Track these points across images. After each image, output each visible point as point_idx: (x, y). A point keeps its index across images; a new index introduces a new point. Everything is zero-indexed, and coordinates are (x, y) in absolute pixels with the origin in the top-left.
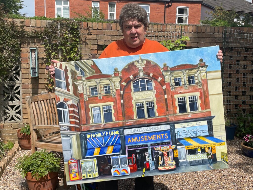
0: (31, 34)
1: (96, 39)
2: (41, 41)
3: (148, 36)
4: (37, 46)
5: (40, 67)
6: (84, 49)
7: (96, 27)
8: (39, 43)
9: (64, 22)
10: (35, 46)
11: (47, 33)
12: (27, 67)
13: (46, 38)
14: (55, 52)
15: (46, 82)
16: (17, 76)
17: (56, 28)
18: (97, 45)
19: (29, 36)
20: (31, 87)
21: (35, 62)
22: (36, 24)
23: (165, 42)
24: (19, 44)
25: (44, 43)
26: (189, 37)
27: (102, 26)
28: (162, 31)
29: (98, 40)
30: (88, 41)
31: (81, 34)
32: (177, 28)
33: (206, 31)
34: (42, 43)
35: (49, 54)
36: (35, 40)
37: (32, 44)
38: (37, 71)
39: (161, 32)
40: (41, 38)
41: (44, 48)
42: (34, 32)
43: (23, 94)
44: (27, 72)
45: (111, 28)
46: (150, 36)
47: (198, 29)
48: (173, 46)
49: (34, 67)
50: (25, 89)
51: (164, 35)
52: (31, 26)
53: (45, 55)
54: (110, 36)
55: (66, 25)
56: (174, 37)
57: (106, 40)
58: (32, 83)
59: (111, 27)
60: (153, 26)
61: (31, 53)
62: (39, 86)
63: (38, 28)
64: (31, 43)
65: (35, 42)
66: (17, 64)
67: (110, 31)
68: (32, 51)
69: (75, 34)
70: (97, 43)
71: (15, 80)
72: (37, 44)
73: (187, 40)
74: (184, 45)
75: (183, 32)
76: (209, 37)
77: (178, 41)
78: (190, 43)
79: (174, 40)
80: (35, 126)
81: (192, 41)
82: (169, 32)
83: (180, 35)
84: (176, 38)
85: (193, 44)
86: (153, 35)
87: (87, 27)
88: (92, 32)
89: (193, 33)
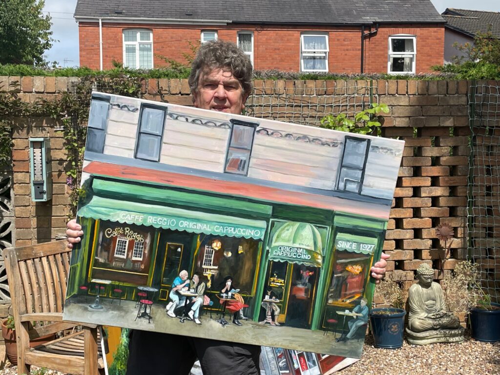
0: (34, 108)
2: (57, 123)
3: (295, 104)
4: (49, 135)
5: (55, 179)
8: (52, 127)
9: (107, 80)
10: (43, 135)
11: (68, 105)
12: (26, 180)
13: (66, 116)
15: (67, 212)
16: (5, 201)
17: (88, 93)
19: (29, 112)
20: (36, 223)
21: (42, 170)
22: (45, 87)
23: (331, 118)
24: (9, 132)
25: (64, 128)
26: (389, 106)
28: (325, 94)
32: (360, 86)
33: (427, 91)
34: (58, 128)
35: (74, 151)
36: (44, 121)
37: (38, 130)
38: (45, 189)
39: (325, 96)
40: (55, 116)
41: (62, 138)
42: (42, 103)
43: (17, 240)
44: (26, 191)
46: (300, 106)
47: (409, 87)
48: (351, 125)
49: (39, 180)
50: (22, 229)
51: (332, 103)
52: (34, 91)
53: (65, 154)
55: (112, 86)
56: (354, 106)
58: (37, 216)
60: (305, 83)
61: (32, 148)
62: (52, 222)
63: (49, 95)
64: (35, 127)
65: (44, 125)
66: (6, 173)
68: (35, 144)
71: (2, 208)
72: (47, 129)
73: (385, 113)
74: (377, 124)
75: (374, 96)
76: (437, 105)
77: (364, 116)
78: (391, 119)
79: (354, 113)
80: (24, 315)
81: (396, 115)
82: (343, 96)
83: (367, 101)
84: (359, 107)
85: (399, 122)
86: (306, 102)
87: (156, 90)
88: (168, 100)
89: (399, 96)
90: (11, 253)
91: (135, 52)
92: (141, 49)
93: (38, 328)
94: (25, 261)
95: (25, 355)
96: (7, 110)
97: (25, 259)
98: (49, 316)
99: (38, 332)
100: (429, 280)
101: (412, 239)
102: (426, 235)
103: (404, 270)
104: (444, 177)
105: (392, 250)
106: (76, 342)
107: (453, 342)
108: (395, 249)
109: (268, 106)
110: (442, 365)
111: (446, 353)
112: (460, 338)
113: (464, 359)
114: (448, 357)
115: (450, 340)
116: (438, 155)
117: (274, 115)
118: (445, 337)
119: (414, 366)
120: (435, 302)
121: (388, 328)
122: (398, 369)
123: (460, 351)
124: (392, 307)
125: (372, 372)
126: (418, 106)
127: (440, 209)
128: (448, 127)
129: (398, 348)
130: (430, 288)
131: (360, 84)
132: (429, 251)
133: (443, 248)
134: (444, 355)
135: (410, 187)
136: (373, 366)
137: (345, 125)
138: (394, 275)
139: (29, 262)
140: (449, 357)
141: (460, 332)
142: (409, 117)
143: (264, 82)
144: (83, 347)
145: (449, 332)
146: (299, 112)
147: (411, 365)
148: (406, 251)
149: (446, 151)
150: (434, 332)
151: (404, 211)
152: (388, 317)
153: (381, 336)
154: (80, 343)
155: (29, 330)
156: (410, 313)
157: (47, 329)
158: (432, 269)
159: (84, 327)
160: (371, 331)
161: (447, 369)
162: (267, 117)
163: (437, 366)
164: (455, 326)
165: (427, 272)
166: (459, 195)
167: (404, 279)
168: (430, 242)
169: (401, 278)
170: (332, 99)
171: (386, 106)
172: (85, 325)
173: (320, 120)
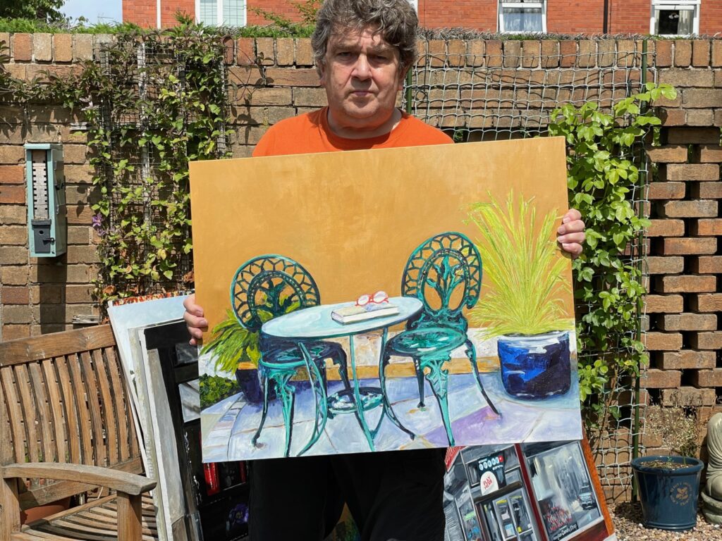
0: (34, 89)
1: (291, 105)
2: (75, 116)
3: (502, 85)
4: (60, 138)
5: (72, 217)
6: (240, 144)
7: (287, 56)
8: (65, 124)
9: (163, 40)
10: (50, 138)
11: (94, 84)
12: (20, 218)
13: (91, 104)
14: (126, 161)
15: (93, 276)
17: (130, 63)
19: (25, 98)
20: (37, 296)
21: (47, 201)
22: (53, 52)
23: (570, 110)
25: (87, 126)
26: (676, 87)
28: (559, 65)
29: (299, 109)
30: (256, 114)
31: (231, 85)
32: (622, 51)
34: (77, 125)
35: (104, 168)
36: (53, 113)
37: (41, 130)
38: (53, 235)
39: (558, 69)
40: (71, 105)
41: (84, 144)
42: (47, 80)
43: (5, 324)
44: (20, 238)
46: (512, 88)
47: (713, 53)
48: (606, 124)
49: (43, 218)
50: (14, 306)
51: (571, 83)
52: (33, 59)
53: (90, 173)
55: (172, 51)
56: (611, 88)
58: (41, 282)
60: (522, 46)
61: (31, 162)
62: (67, 293)
63: (60, 66)
64: (36, 123)
65: (53, 120)
68: (35, 155)
69: (204, 87)
72: (57, 127)
73: (667, 100)
74: (655, 121)
75: (648, 68)
77: (630, 106)
78: (680, 111)
79: (611, 101)
80: (11, 466)
81: (689, 105)
82: (590, 69)
83: (636, 79)
84: (620, 90)
85: (694, 117)
86: (523, 81)
87: (252, 58)
88: (273, 77)
89: (694, 69)
91: (216, 2)
93: (38, 491)
94: (13, 366)
95: (11, 538)
97: (12, 363)
98: (55, 470)
99: (36, 496)
101: (713, 331)
103: (698, 387)
105: (677, 351)
106: (105, 515)
108: (683, 348)
109: (454, 88)
117: (464, 104)
121: (671, 494)
124: (674, 454)
129: (688, 530)
131: (623, 47)
135: (712, 236)
137: (596, 122)
138: (679, 396)
139: (20, 369)
142: (713, 108)
143: (447, 43)
144: (116, 524)
146: (510, 99)
148: (702, 352)
151: (701, 281)
152: (670, 474)
153: (656, 507)
154: (112, 517)
155: (19, 493)
156: (709, 466)
157: (52, 491)
159: (120, 493)
160: (636, 496)
162: (451, 107)
167: (698, 403)
169: (691, 401)
170: (570, 76)
171: (671, 87)
172: (120, 490)
173: (548, 114)
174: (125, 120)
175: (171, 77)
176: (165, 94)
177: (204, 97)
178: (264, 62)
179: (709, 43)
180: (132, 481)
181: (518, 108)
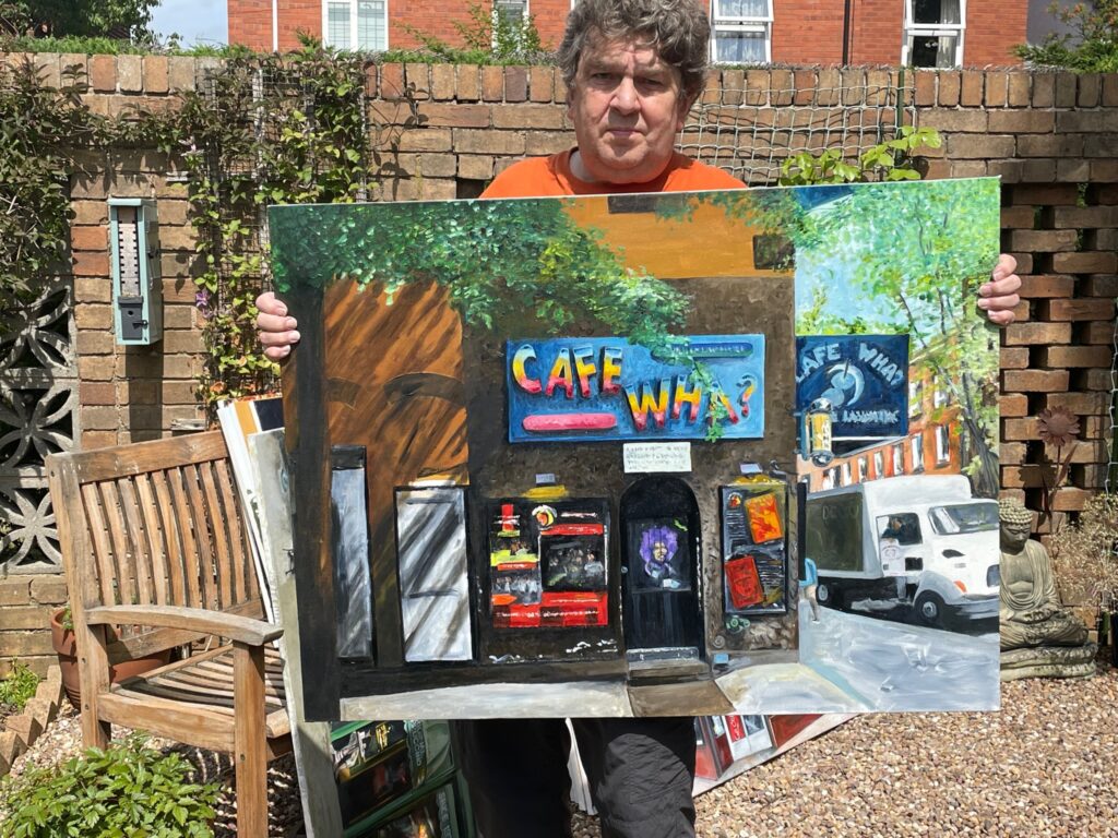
0: (119, 128)
1: (451, 152)
2: (173, 164)
3: (720, 127)
4: (153, 191)
5: (169, 294)
7: (446, 86)
8: (161, 174)
9: (286, 64)
10: (140, 191)
11: (197, 122)
12: (103, 294)
13: (194, 147)
14: (239, 222)
15: (197, 369)
16: (59, 345)
17: (243, 95)
18: (456, 178)
19: (108, 139)
20: (126, 394)
21: (138, 273)
22: (144, 79)
23: (807, 161)
24: (61, 183)
25: (188, 176)
26: (940, 132)
27: (482, 81)
28: (793, 103)
29: (461, 156)
30: (405, 161)
31: (373, 125)
32: (873, 85)
33: (1031, 99)
34: (174, 176)
35: (211, 231)
36: (144, 159)
37: (129, 181)
38: (145, 316)
39: (791, 107)
40: (168, 149)
41: (184, 199)
42: (136, 116)
43: (85, 430)
44: (103, 320)
45: (528, 92)
46: (733, 132)
47: (987, 88)
48: (852, 178)
49: (132, 295)
50: (96, 407)
51: (807, 126)
52: (118, 89)
53: (192, 238)
54: (520, 133)
55: (297, 80)
56: (858, 132)
57: (499, 156)
58: (130, 377)
59: (528, 87)
60: (746, 78)
61: (114, 223)
62: (164, 392)
63: (153, 98)
64: (122, 172)
65: (144, 168)
66: (57, 279)
67: (520, 106)
68: (123, 213)
69: (339, 127)
70: (453, 173)
71: (49, 359)
72: (150, 178)
73: (929, 149)
74: (913, 175)
75: (906, 108)
76: (1051, 132)
77: (881, 155)
78: (943, 164)
79: (858, 149)
80: (97, 609)
81: (956, 155)
82: (832, 109)
83: (890, 121)
84: (869, 135)
85: (961, 171)
86: (747, 123)
87: (401, 90)
88: (428, 115)
89: (963, 109)
90: (64, 465)
91: (349, 19)
92: (361, 13)
93: (131, 640)
94: (98, 483)
95: (99, 700)
96: (57, 132)
97: (97, 478)
98: (152, 615)
99: (129, 647)
100: (1021, 537)
102: (1015, 434)
104: (1061, 301)
106: (217, 671)
107: (1071, 677)
110: (1050, 729)
111: (1056, 702)
112: (1089, 668)
113: (1098, 715)
114: (1062, 711)
115: (1064, 672)
116: (1049, 249)
118: (1053, 664)
119: (985, 731)
120: (1031, 584)
122: (948, 737)
123: (1089, 697)
125: (891, 743)
126: (1008, 133)
127: (1048, 373)
128: (1074, 185)
130: (1021, 554)
131: (873, 80)
132: (1018, 468)
133: (1051, 462)
134: (1053, 705)
136: (891, 729)
137: (838, 176)
139: (107, 487)
140: (1065, 712)
141: (1088, 654)
142: (986, 159)
144: (231, 683)
145: (1063, 654)
146: (730, 146)
147: (977, 729)
149: (1068, 240)
150: (1029, 653)
154: (226, 673)
155: (107, 644)
157: (149, 641)
158: (1028, 511)
159: (236, 643)
161: (1061, 741)
163: (1038, 732)
164: (1077, 640)
165: (1015, 518)
166: (1092, 342)
168: (1022, 450)
170: (807, 116)
171: (934, 133)
172: (237, 639)
173: (778, 166)
174: (237, 170)
175: (297, 113)
176: (288, 135)
177: (339, 140)
178: (416, 96)
179: (982, 77)
180: (253, 628)
181: (740, 158)
